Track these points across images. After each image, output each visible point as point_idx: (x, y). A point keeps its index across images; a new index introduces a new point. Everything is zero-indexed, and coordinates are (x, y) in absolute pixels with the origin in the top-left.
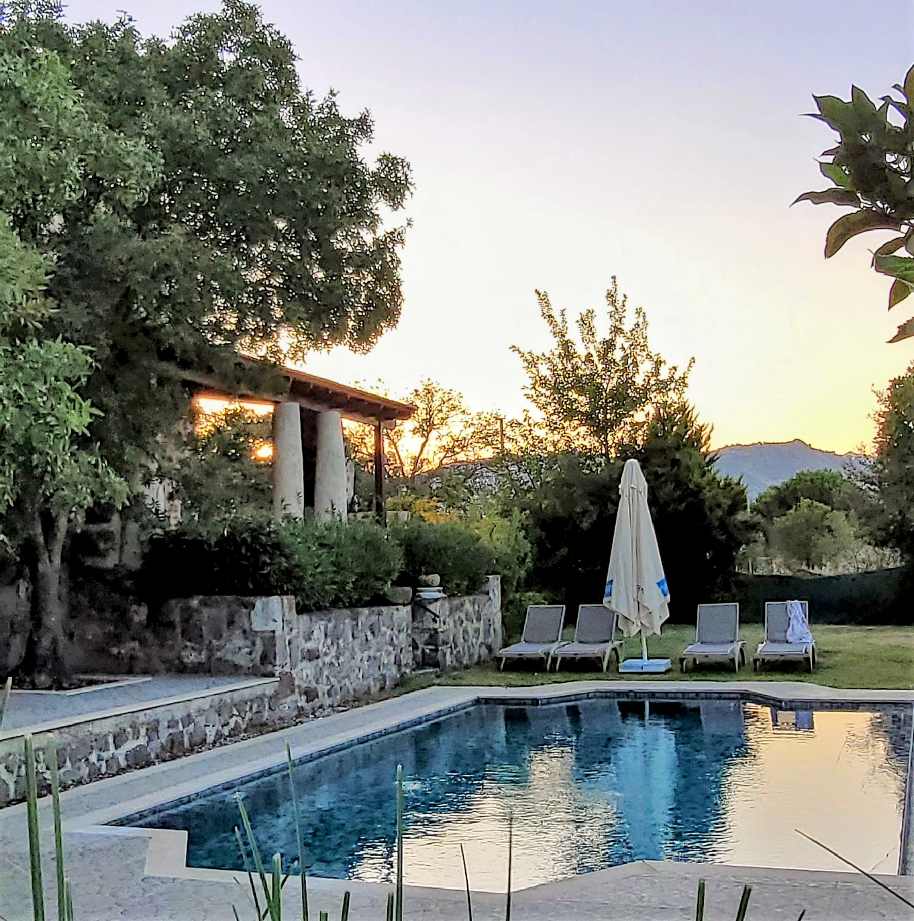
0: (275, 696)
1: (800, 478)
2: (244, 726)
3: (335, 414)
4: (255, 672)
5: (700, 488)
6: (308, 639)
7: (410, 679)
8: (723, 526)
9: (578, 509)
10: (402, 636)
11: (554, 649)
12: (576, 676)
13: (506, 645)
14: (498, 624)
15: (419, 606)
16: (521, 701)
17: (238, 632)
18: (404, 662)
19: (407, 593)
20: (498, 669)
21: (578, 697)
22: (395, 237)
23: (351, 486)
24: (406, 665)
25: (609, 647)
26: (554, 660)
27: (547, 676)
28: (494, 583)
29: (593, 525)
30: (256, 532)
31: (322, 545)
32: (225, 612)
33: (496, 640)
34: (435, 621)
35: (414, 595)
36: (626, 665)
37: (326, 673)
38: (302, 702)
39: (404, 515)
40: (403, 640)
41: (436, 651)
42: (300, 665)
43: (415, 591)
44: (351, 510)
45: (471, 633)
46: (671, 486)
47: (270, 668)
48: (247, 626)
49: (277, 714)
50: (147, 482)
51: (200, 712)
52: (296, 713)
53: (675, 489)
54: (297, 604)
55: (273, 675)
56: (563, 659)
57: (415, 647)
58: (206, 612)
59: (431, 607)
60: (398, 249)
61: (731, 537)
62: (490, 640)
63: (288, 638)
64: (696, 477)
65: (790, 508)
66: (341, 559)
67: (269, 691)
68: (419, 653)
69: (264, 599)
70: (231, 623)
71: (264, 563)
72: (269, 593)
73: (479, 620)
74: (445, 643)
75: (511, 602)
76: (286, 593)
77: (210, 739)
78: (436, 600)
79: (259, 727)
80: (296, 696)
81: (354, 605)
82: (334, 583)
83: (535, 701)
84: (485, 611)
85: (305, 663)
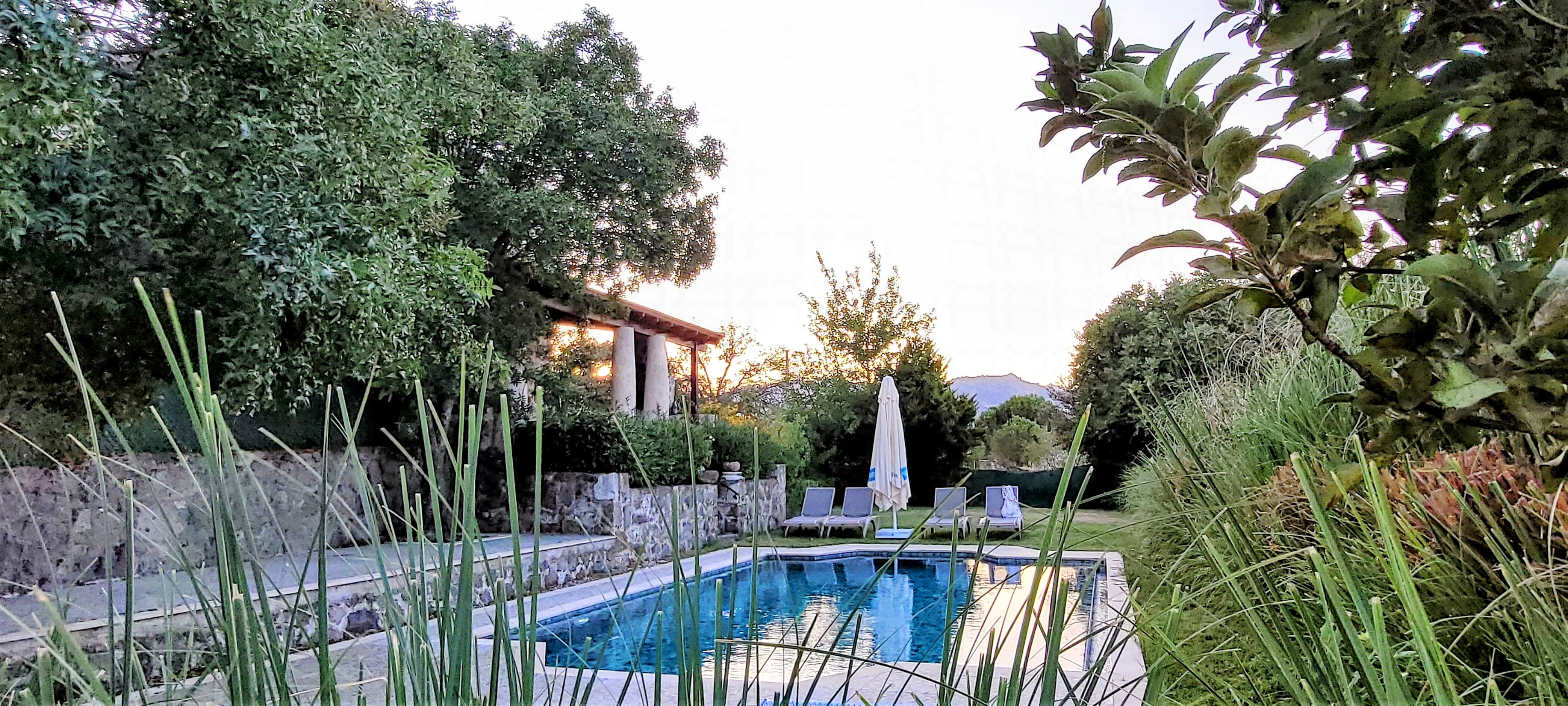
0: (612, 551)
1: (1013, 401)
2: (587, 572)
3: (662, 337)
4: (597, 531)
5: (939, 403)
6: (638, 507)
7: (716, 542)
8: (956, 432)
9: (846, 418)
10: (710, 508)
11: (826, 521)
12: (841, 540)
13: (789, 517)
14: (783, 503)
15: (723, 486)
16: (802, 558)
17: (585, 500)
18: (711, 528)
19: (714, 475)
20: (783, 536)
21: (844, 555)
22: (711, 200)
23: (672, 394)
24: (713, 530)
25: (868, 520)
26: (826, 528)
27: (821, 540)
28: (781, 471)
29: (857, 430)
30: (599, 424)
31: (651, 436)
32: (573, 485)
33: (782, 513)
34: (735, 497)
35: (720, 478)
36: (880, 533)
37: (651, 533)
38: (632, 556)
39: (712, 418)
40: (710, 511)
41: (736, 521)
42: (631, 528)
43: (721, 475)
44: (672, 413)
45: (763, 508)
46: (916, 402)
47: (608, 529)
48: (591, 496)
49: (613, 565)
50: (516, 381)
51: (553, 559)
52: (627, 564)
53: (919, 404)
54: (630, 480)
55: (609, 534)
56: (833, 528)
57: (720, 517)
58: (558, 485)
59: (733, 487)
60: (713, 209)
61: (961, 441)
62: (776, 514)
63: (623, 505)
64: (936, 394)
65: (1004, 422)
66: (664, 447)
67: (608, 545)
68: (723, 522)
69: (605, 475)
70: (578, 493)
71: (606, 447)
72: (608, 471)
73: (769, 498)
74: (743, 515)
75: (794, 486)
76: (623, 471)
77: (561, 581)
78: (737, 481)
79: (598, 573)
80: (627, 551)
81: (672, 483)
82: (658, 465)
83: (811, 558)
84: (774, 491)
85: (635, 526)
